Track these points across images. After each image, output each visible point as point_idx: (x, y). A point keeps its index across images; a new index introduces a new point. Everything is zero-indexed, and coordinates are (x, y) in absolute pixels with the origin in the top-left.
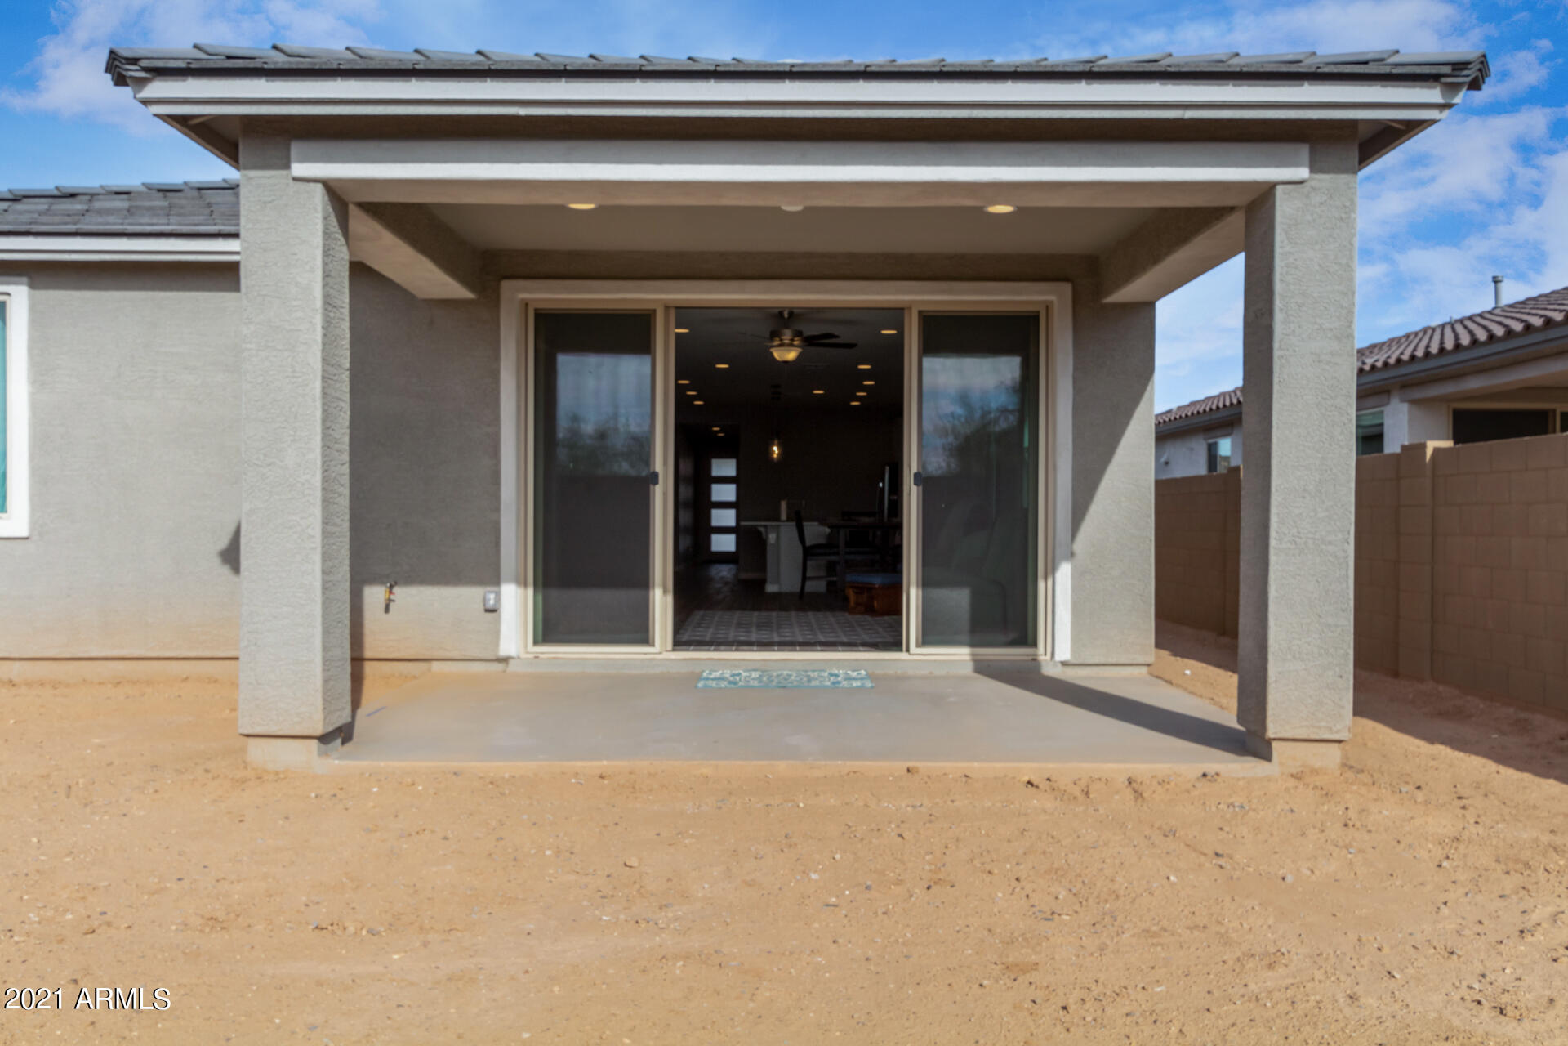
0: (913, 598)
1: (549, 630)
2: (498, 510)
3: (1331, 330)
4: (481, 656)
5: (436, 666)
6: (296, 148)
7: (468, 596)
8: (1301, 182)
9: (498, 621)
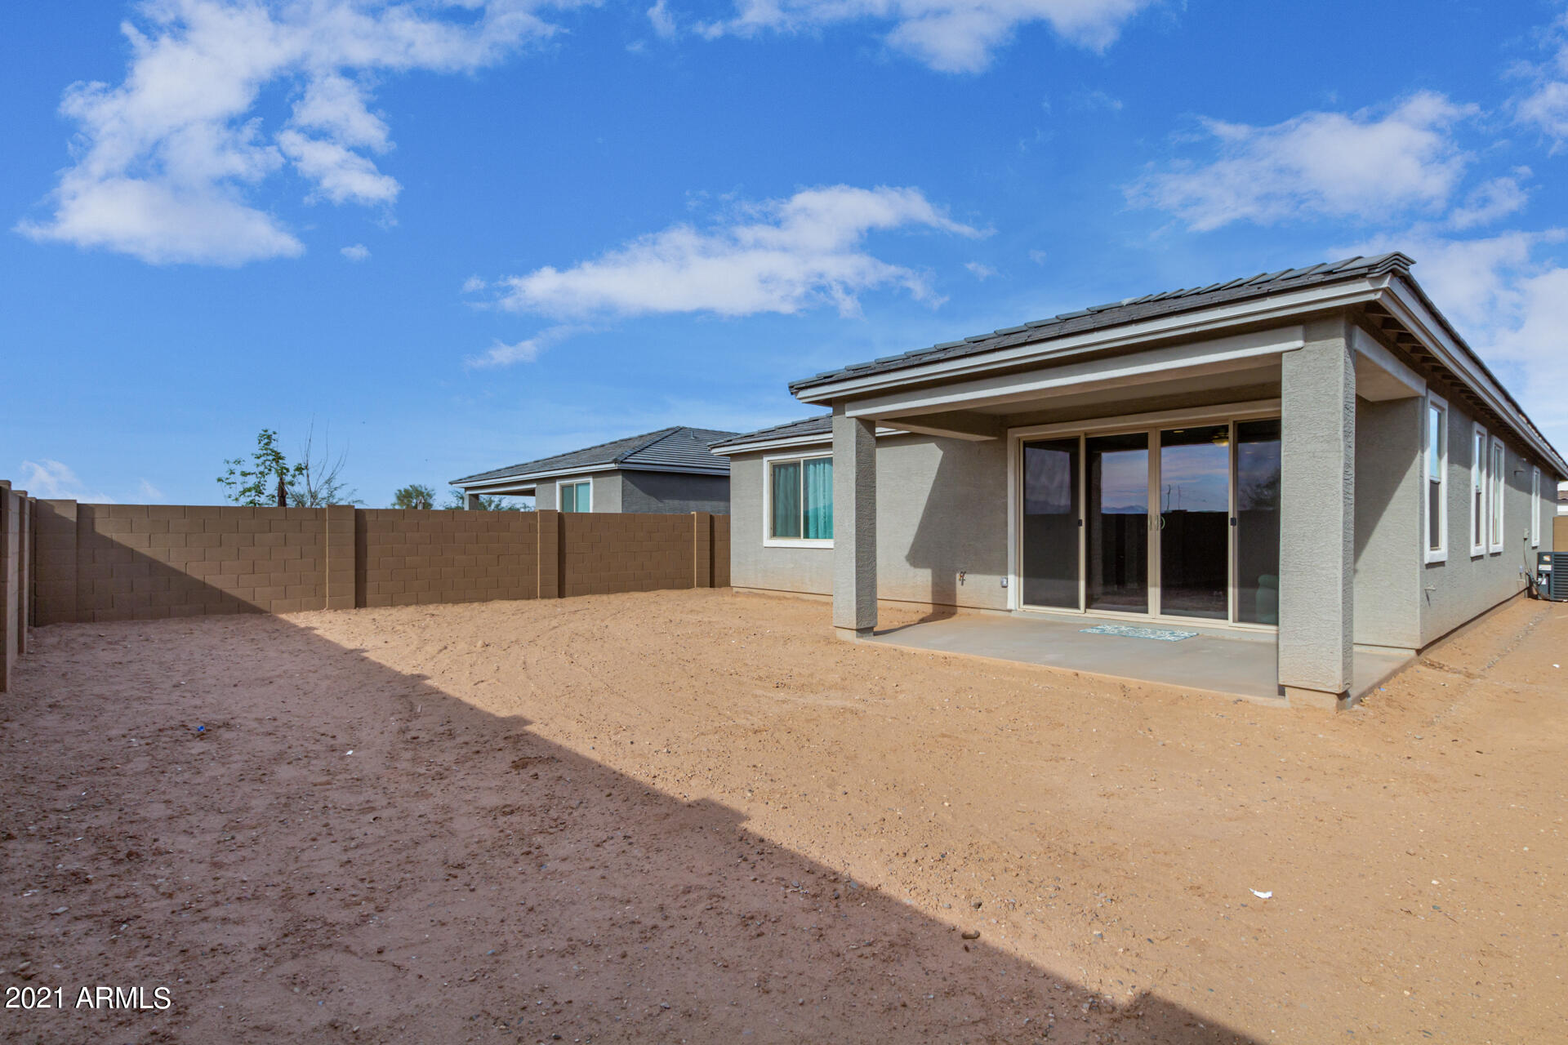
0: (1232, 592)
1: (1030, 598)
2: (1006, 539)
3: (1322, 436)
4: (1000, 608)
5: (982, 611)
6: (847, 406)
7: (993, 580)
8: (1299, 349)
9: (1007, 591)
